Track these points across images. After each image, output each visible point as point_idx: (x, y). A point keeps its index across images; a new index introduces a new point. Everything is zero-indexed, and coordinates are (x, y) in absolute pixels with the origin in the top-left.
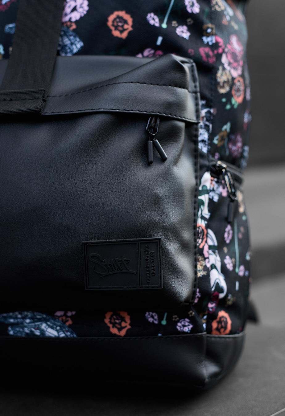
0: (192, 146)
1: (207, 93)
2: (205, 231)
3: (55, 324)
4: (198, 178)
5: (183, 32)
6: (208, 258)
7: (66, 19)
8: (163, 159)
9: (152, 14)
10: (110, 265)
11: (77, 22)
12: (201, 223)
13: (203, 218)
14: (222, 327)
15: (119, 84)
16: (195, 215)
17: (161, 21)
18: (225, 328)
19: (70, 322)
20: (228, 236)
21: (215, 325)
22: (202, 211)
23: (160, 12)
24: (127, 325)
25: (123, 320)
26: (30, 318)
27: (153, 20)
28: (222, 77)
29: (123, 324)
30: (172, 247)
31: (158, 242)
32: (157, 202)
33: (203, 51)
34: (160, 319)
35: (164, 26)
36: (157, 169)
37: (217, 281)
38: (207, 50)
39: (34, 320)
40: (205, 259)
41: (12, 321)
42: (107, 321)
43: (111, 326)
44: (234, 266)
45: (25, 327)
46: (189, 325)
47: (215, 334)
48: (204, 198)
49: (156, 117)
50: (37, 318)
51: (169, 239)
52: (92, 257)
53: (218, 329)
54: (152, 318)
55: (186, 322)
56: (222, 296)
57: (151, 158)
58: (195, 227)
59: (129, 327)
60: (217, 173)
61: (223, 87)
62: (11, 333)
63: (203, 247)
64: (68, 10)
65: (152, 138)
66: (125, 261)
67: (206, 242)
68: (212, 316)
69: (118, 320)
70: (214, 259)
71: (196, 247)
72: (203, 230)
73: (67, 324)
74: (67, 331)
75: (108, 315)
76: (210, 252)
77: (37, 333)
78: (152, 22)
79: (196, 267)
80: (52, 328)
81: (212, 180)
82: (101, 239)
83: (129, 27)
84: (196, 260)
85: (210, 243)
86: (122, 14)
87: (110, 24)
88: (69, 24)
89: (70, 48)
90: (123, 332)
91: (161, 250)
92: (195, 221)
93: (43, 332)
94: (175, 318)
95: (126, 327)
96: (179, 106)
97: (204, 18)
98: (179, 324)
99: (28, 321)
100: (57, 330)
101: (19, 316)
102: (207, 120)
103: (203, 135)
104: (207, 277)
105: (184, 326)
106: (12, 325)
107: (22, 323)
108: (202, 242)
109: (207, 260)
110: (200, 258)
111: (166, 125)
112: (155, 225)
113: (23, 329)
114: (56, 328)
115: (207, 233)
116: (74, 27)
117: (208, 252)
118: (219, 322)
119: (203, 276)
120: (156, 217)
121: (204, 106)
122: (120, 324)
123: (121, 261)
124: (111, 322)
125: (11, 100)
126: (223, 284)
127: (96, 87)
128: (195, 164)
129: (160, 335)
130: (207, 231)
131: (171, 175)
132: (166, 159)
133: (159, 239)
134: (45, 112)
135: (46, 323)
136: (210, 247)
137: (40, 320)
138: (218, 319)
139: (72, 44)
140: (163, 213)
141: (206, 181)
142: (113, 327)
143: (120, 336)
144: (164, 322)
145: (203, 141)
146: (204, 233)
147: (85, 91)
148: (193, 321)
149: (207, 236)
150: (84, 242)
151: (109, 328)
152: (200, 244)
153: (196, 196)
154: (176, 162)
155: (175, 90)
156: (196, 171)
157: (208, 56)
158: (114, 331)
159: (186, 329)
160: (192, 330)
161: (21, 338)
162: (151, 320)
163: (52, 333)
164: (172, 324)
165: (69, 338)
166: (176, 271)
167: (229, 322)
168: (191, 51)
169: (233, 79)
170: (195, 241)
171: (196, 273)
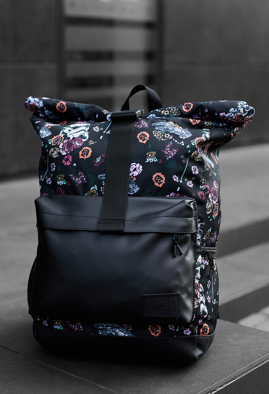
0: (194, 243)
1: (201, 215)
2: (198, 285)
3: (123, 330)
4: (196, 259)
5: (190, 184)
6: (199, 298)
7: (131, 174)
8: (181, 254)
9: (175, 176)
10: (155, 306)
11: (136, 177)
12: (197, 281)
13: (197, 278)
14: (205, 332)
15: (161, 218)
16: (194, 278)
17: (179, 179)
18: (207, 332)
19: (131, 329)
20: (209, 286)
21: (201, 331)
22: (197, 275)
23: (179, 174)
24: (159, 331)
25: (158, 329)
26: (110, 327)
27: (176, 178)
28: (208, 206)
29: (158, 331)
30: (184, 296)
31: (178, 295)
32: (178, 276)
33: (200, 193)
34: (176, 328)
35: (181, 181)
36: (178, 259)
37: (204, 309)
38: (202, 193)
39: (112, 327)
40: (198, 299)
41: (101, 327)
42: (149, 329)
43: (151, 331)
44: (211, 301)
45: (108, 331)
46: (189, 332)
47: (201, 335)
48: (198, 269)
49: (178, 234)
50: (114, 327)
51: (183, 293)
52: (147, 302)
53: (203, 333)
54: (171, 328)
55: (188, 330)
56: (205, 316)
57: (175, 254)
58: (194, 284)
59: (160, 332)
60: (205, 255)
61: (209, 211)
62: (100, 333)
63: (197, 293)
64: (132, 170)
65: (176, 244)
66: (163, 304)
67: (199, 290)
68: (201, 326)
69: (155, 329)
70: (202, 299)
71: (194, 294)
72: (197, 285)
73: (129, 330)
74: (129, 334)
75: (150, 326)
76: (200, 295)
77: (114, 334)
78: (175, 180)
79: (194, 304)
80: (122, 332)
81: (202, 259)
82: (152, 294)
83: (163, 181)
84: (194, 300)
85: (201, 290)
86: (160, 174)
87: (153, 179)
88: (132, 177)
89: (132, 190)
90: (157, 335)
91: (179, 299)
92: (194, 281)
93: (117, 333)
94: (183, 328)
95: (159, 332)
96: (189, 226)
97: (201, 176)
98: (185, 331)
99: (109, 328)
100: (124, 333)
101: (105, 325)
102: (201, 229)
103: (199, 237)
104: (199, 308)
105: (187, 332)
106: (101, 329)
107: (106, 329)
108: (197, 291)
109: (199, 299)
110: (196, 299)
111: (183, 237)
112: (177, 287)
113: (107, 332)
114: (124, 332)
115: (199, 286)
116: (135, 179)
117: (199, 295)
118: (204, 329)
119: (197, 307)
120: (177, 283)
121: (200, 222)
122: (156, 331)
123: (161, 304)
124: (151, 330)
125: (108, 223)
126: (206, 310)
127: (149, 218)
128: (195, 252)
129: (175, 336)
130: (199, 284)
131: (184, 261)
132: (182, 254)
133: (179, 294)
134: (124, 230)
135: (119, 329)
136: (200, 293)
137: (115, 328)
138: (203, 328)
139: (134, 188)
140: (181, 281)
141: (199, 260)
142: (152, 332)
143: (156, 336)
144: (177, 330)
145: (198, 239)
146: (198, 286)
147: (144, 219)
148: (191, 329)
149: (199, 287)
150: (144, 295)
151: (151, 332)
152: (196, 292)
153: (195, 268)
154: (186, 254)
155: (187, 220)
156: (195, 256)
157: (202, 196)
158: (153, 334)
159: (188, 334)
160: (191, 334)
161: (105, 336)
162: (171, 329)
163: (121, 334)
164: (181, 331)
165: (130, 337)
166: (186, 308)
167: (208, 329)
168: (194, 194)
169: (214, 205)
170: (194, 291)
171: (194, 307)
